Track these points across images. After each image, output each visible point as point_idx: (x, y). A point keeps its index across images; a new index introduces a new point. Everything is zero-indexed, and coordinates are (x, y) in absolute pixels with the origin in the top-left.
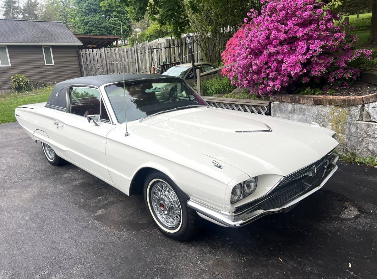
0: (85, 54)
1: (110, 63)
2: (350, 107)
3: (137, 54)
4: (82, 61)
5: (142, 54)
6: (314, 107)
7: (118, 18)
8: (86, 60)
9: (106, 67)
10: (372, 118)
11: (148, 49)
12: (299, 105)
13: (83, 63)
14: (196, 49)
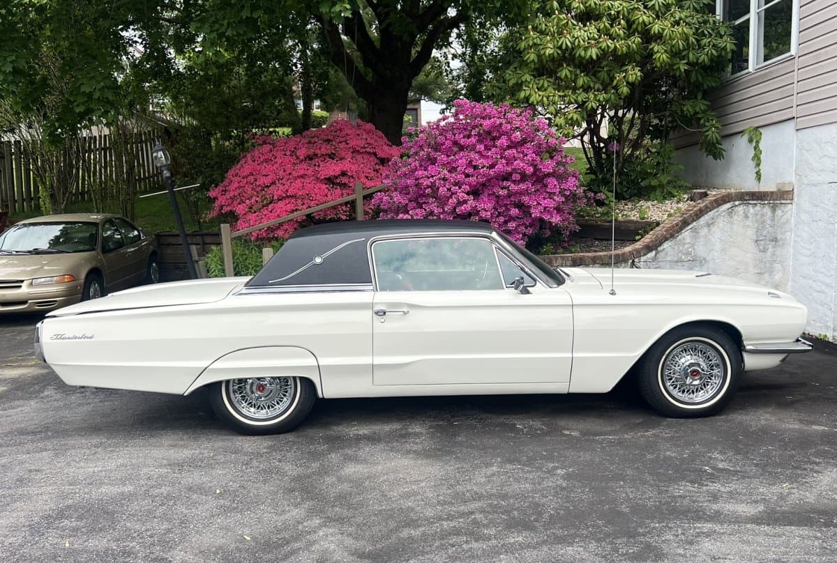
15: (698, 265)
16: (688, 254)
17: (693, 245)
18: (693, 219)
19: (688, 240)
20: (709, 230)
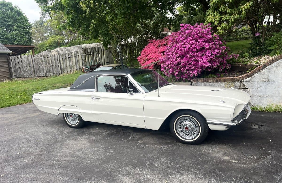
0: (14, 59)
1: (37, 66)
2: (235, 82)
3: (60, 59)
4: (12, 65)
5: (63, 59)
6: (216, 84)
7: (19, 31)
8: (15, 64)
9: (33, 69)
10: (246, 87)
11: (68, 56)
12: (208, 83)
13: (12, 66)
14: (103, 55)
15: (270, 83)
16: (266, 78)
17: (268, 75)
18: (269, 64)
19: (266, 73)
20: (277, 69)
